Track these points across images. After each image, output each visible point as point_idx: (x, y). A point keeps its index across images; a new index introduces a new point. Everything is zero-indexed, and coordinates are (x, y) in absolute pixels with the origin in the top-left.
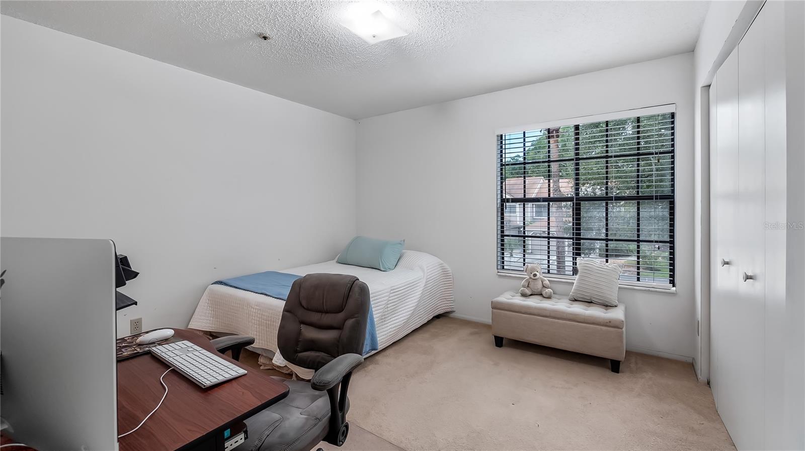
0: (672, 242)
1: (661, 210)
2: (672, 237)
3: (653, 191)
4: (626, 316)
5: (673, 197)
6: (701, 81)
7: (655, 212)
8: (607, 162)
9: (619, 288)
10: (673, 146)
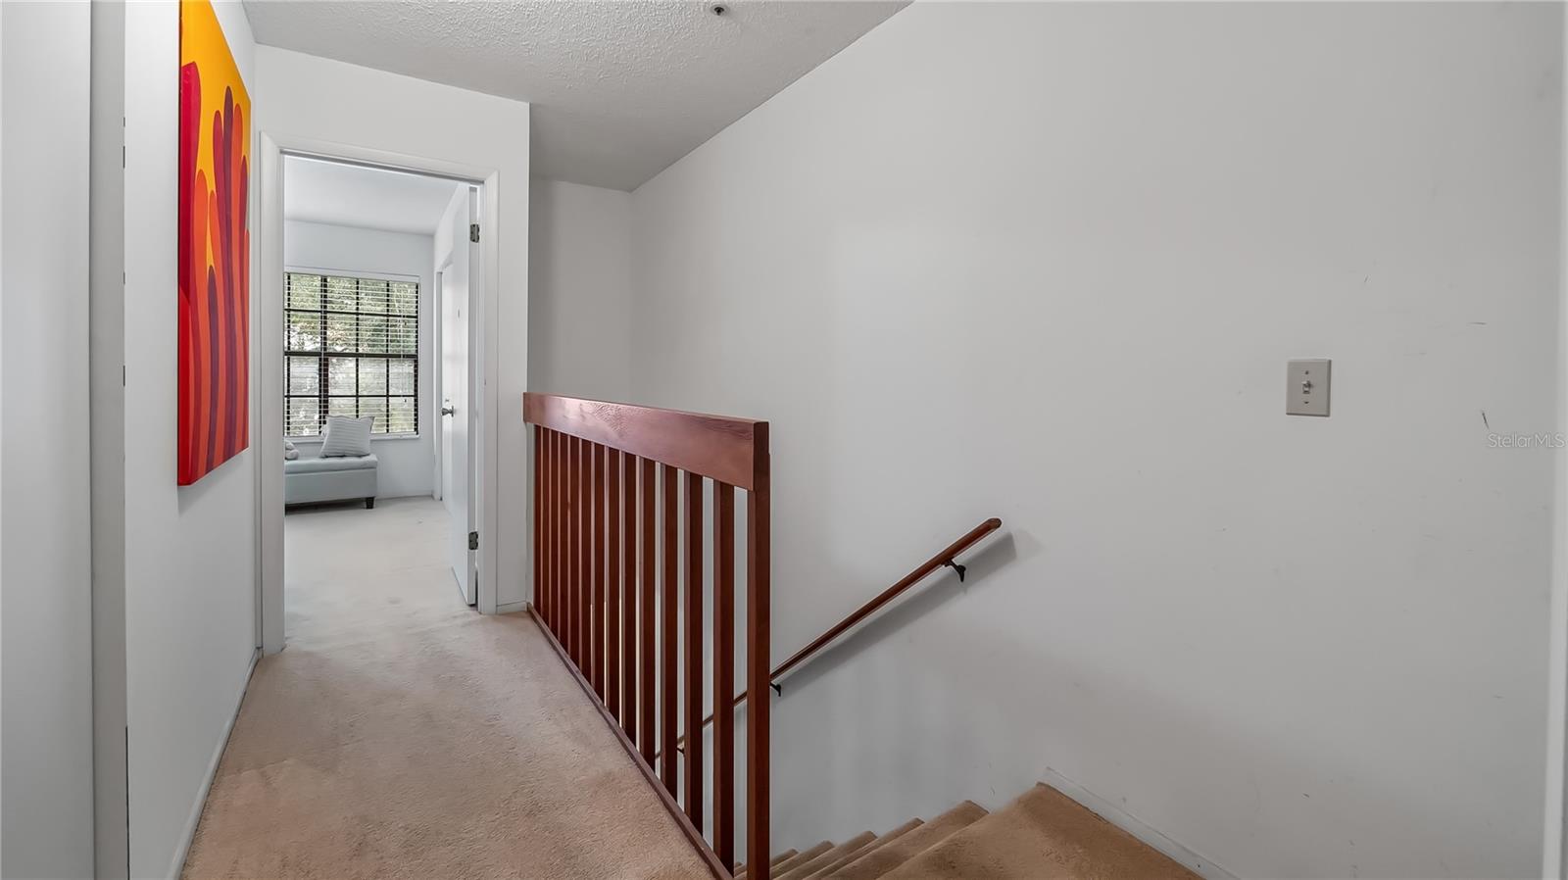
0: (416, 396)
1: (407, 368)
2: (416, 391)
3: (401, 351)
4: (378, 458)
5: (416, 356)
6: (437, 269)
7: (402, 370)
8: (357, 319)
9: (372, 441)
10: (417, 312)
